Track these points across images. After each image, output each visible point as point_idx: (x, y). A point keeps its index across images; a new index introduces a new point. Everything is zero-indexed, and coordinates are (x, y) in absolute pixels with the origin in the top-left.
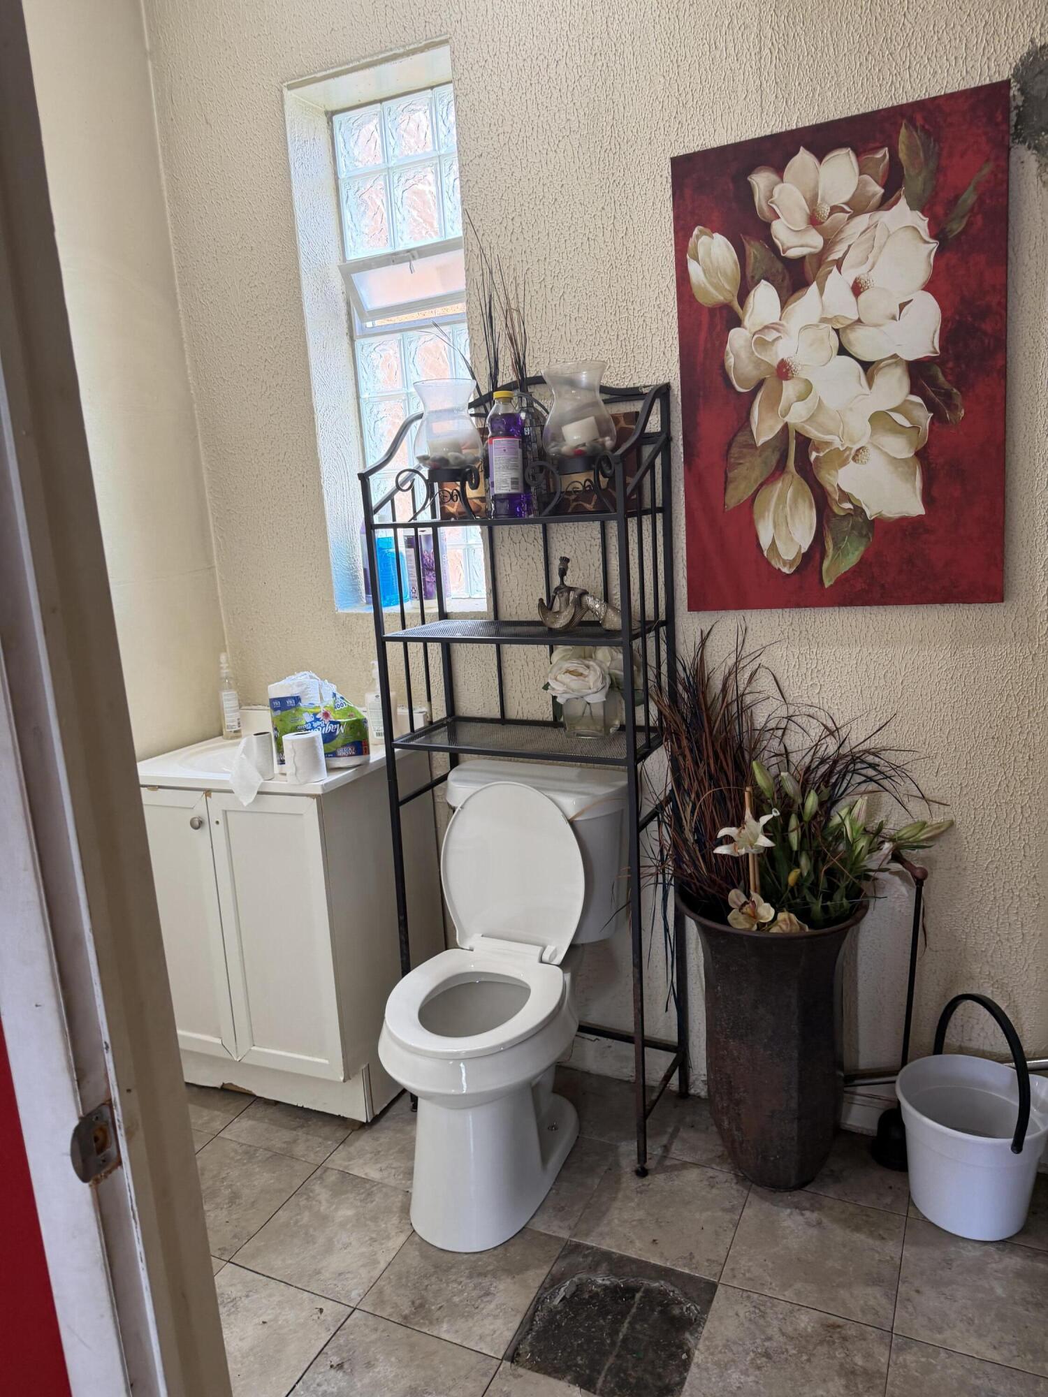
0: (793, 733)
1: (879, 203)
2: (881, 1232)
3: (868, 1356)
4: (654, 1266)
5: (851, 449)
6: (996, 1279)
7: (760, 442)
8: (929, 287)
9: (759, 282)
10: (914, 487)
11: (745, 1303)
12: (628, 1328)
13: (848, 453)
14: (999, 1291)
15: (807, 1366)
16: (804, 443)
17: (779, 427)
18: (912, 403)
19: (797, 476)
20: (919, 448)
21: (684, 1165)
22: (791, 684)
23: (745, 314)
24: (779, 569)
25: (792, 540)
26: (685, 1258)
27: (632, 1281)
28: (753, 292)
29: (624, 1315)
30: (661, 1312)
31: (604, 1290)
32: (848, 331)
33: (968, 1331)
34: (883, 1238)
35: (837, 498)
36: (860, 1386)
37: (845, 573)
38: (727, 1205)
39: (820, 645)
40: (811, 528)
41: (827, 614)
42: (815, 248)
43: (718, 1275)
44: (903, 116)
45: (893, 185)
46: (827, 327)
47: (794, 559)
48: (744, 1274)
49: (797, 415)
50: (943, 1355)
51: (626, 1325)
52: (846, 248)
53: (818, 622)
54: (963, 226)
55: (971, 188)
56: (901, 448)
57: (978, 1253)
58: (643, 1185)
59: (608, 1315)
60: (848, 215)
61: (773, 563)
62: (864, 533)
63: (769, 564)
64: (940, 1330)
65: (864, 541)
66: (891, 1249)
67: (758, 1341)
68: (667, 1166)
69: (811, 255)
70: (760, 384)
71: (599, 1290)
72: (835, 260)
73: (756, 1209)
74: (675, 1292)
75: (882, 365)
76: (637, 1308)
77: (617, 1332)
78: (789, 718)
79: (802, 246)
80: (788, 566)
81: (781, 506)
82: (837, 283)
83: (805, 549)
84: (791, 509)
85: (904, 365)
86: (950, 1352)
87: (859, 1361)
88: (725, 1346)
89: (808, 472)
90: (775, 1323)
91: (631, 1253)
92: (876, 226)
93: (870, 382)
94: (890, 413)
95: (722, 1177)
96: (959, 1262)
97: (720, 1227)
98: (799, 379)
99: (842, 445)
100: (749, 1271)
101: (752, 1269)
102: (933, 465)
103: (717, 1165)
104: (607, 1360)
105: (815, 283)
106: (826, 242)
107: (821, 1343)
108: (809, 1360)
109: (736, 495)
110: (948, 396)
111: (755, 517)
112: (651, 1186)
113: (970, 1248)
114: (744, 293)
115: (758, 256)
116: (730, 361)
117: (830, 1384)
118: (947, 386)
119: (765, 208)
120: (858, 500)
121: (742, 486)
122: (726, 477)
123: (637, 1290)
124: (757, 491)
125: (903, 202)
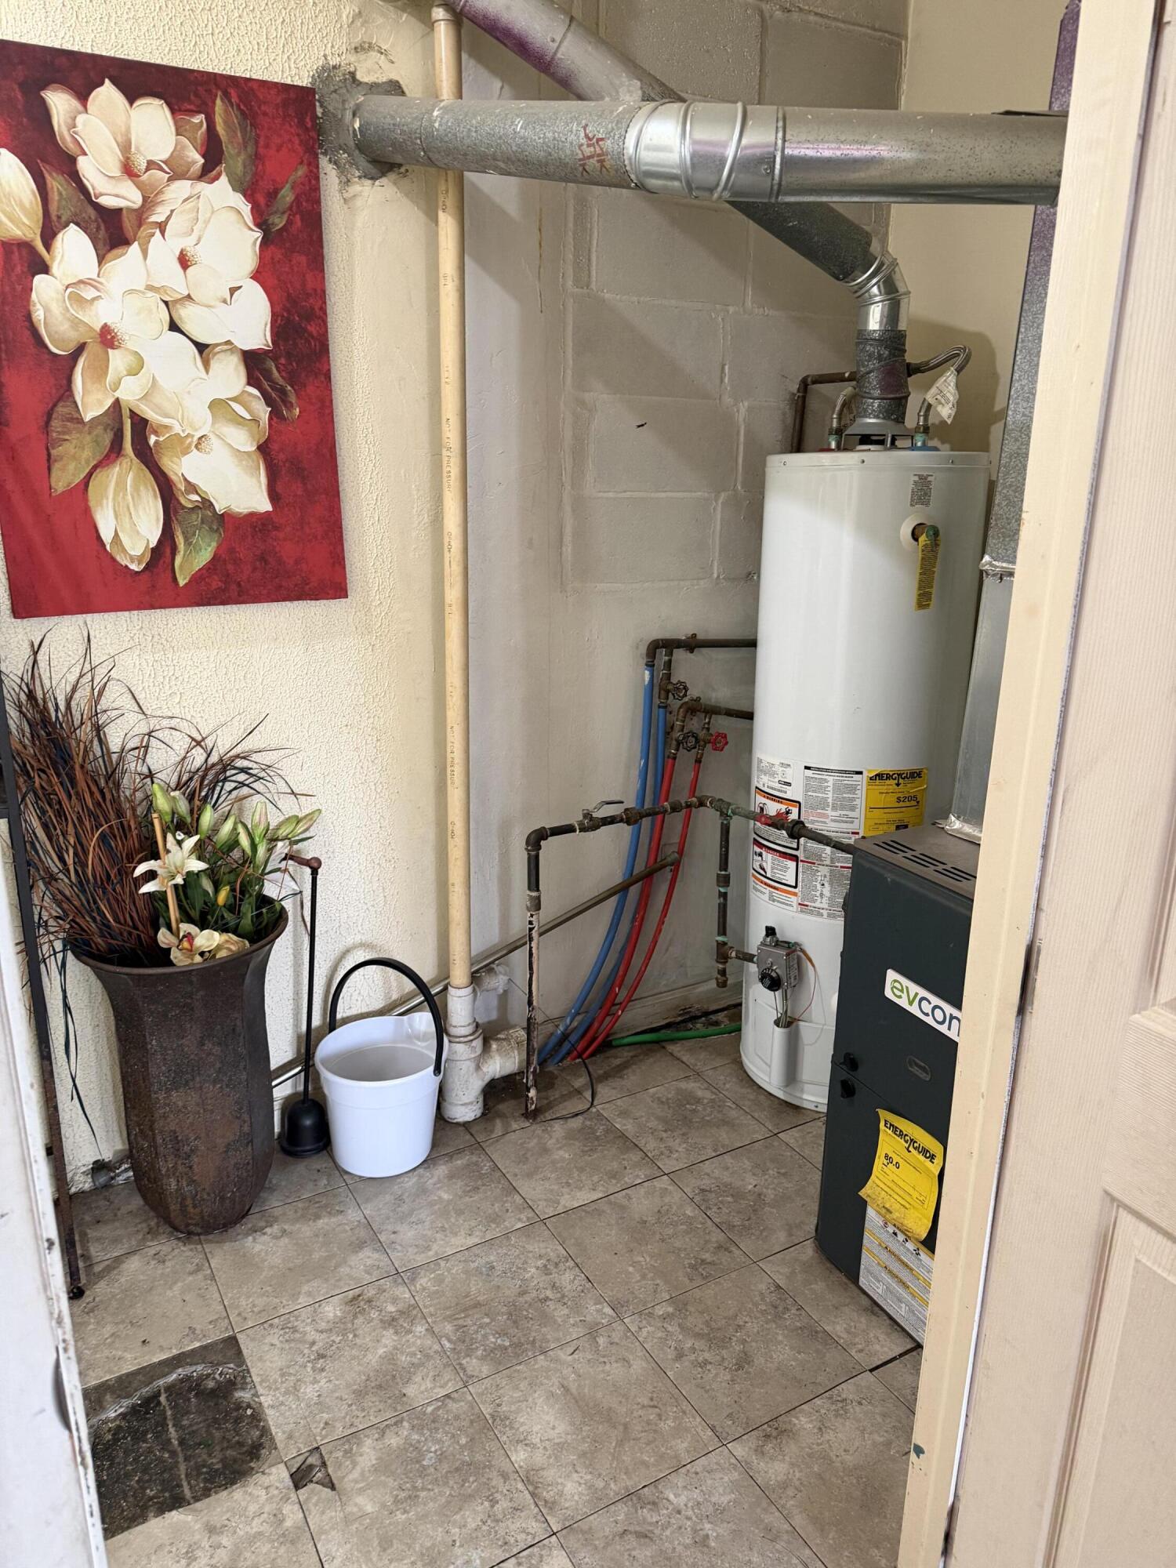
0: (154, 750)
1: (199, 173)
2: (337, 1208)
3: (395, 1300)
4: (161, 1363)
5: (193, 436)
6: (438, 1189)
7: (88, 416)
8: (256, 276)
9: (67, 225)
10: (260, 482)
11: (272, 1332)
12: (176, 1431)
13: (190, 440)
14: (446, 1196)
15: (358, 1341)
16: (141, 425)
17: (109, 402)
18: (250, 394)
19: (136, 460)
20: (261, 442)
21: (118, 1261)
22: (148, 696)
23: (53, 259)
24: (126, 566)
25: (138, 532)
26: (187, 1335)
27: (145, 1391)
28: (60, 236)
29: (163, 1424)
30: (196, 1395)
31: (124, 1418)
32: (178, 306)
33: (446, 1236)
34: (342, 1212)
35: (183, 489)
36: (405, 1325)
37: (200, 570)
38: (190, 1267)
39: (175, 649)
40: (158, 519)
41: (180, 615)
42: (134, 203)
43: (230, 1327)
44: (218, 87)
45: (213, 159)
46: (154, 299)
47: (143, 554)
48: (253, 1311)
49: (130, 392)
50: (443, 1263)
51: (172, 1430)
52: (169, 213)
53: (170, 625)
54: (284, 223)
55: (288, 186)
56: (245, 441)
57: (414, 1180)
58: (88, 1304)
59: (146, 1435)
60: (168, 176)
61: (118, 558)
62: (215, 527)
63: (114, 560)
64: (428, 1248)
65: (216, 536)
66: (353, 1215)
67: (306, 1351)
68: (99, 1272)
69: (129, 209)
70: (81, 349)
71: (118, 1423)
72: (157, 223)
73: (220, 1255)
74: (198, 1369)
75: (217, 349)
76: (171, 1409)
77: (169, 1441)
78: (149, 734)
79: (117, 196)
80: (136, 562)
81: (121, 495)
82: (162, 250)
83: (153, 543)
84: (133, 498)
85: (240, 355)
86: (446, 1258)
87: (391, 1308)
88: (282, 1375)
89: (147, 457)
90: (308, 1329)
91: (128, 1368)
92: (199, 197)
93: (206, 364)
94: (229, 402)
95: (165, 1249)
96: (407, 1194)
97: (200, 1289)
98: (127, 349)
99: (183, 431)
100: (254, 1306)
101: (256, 1302)
102: (275, 461)
103: (152, 1240)
104: (179, 1470)
105: (136, 243)
106: (145, 199)
107: (355, 1317)
108: (355, 1336)
109: (64, 478)
110: (282, 392)
111: (92, 503)
112: (97, 1299)
113: (406, 1179)
114: (49, 235)
115: (64, 193)
116: (38, 315)
117: (384, 1340)
118: (281, 381)
119: (68, 139)
120: (205, 492)
121: (72, 466)
122: (49, 455)
123: (159, 1394)
124: (90, 475)
125: (224, 179)
